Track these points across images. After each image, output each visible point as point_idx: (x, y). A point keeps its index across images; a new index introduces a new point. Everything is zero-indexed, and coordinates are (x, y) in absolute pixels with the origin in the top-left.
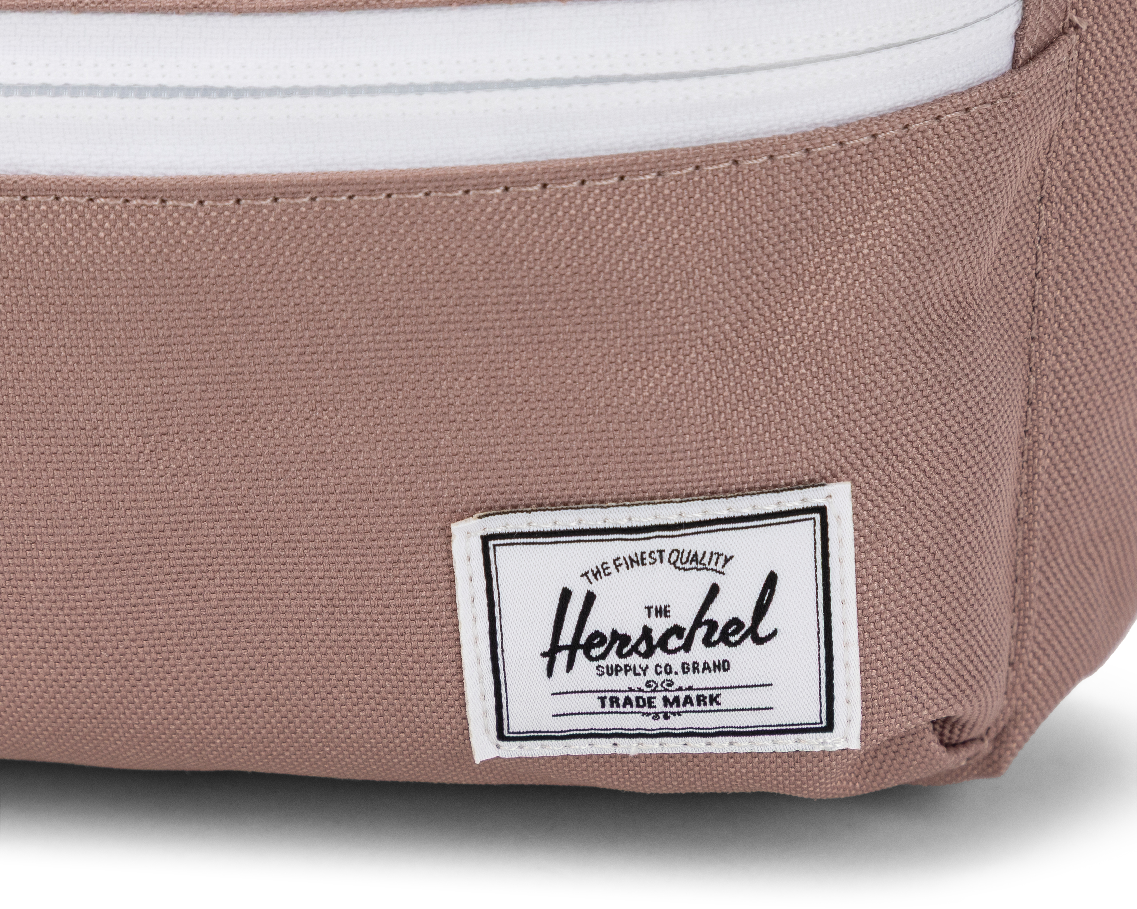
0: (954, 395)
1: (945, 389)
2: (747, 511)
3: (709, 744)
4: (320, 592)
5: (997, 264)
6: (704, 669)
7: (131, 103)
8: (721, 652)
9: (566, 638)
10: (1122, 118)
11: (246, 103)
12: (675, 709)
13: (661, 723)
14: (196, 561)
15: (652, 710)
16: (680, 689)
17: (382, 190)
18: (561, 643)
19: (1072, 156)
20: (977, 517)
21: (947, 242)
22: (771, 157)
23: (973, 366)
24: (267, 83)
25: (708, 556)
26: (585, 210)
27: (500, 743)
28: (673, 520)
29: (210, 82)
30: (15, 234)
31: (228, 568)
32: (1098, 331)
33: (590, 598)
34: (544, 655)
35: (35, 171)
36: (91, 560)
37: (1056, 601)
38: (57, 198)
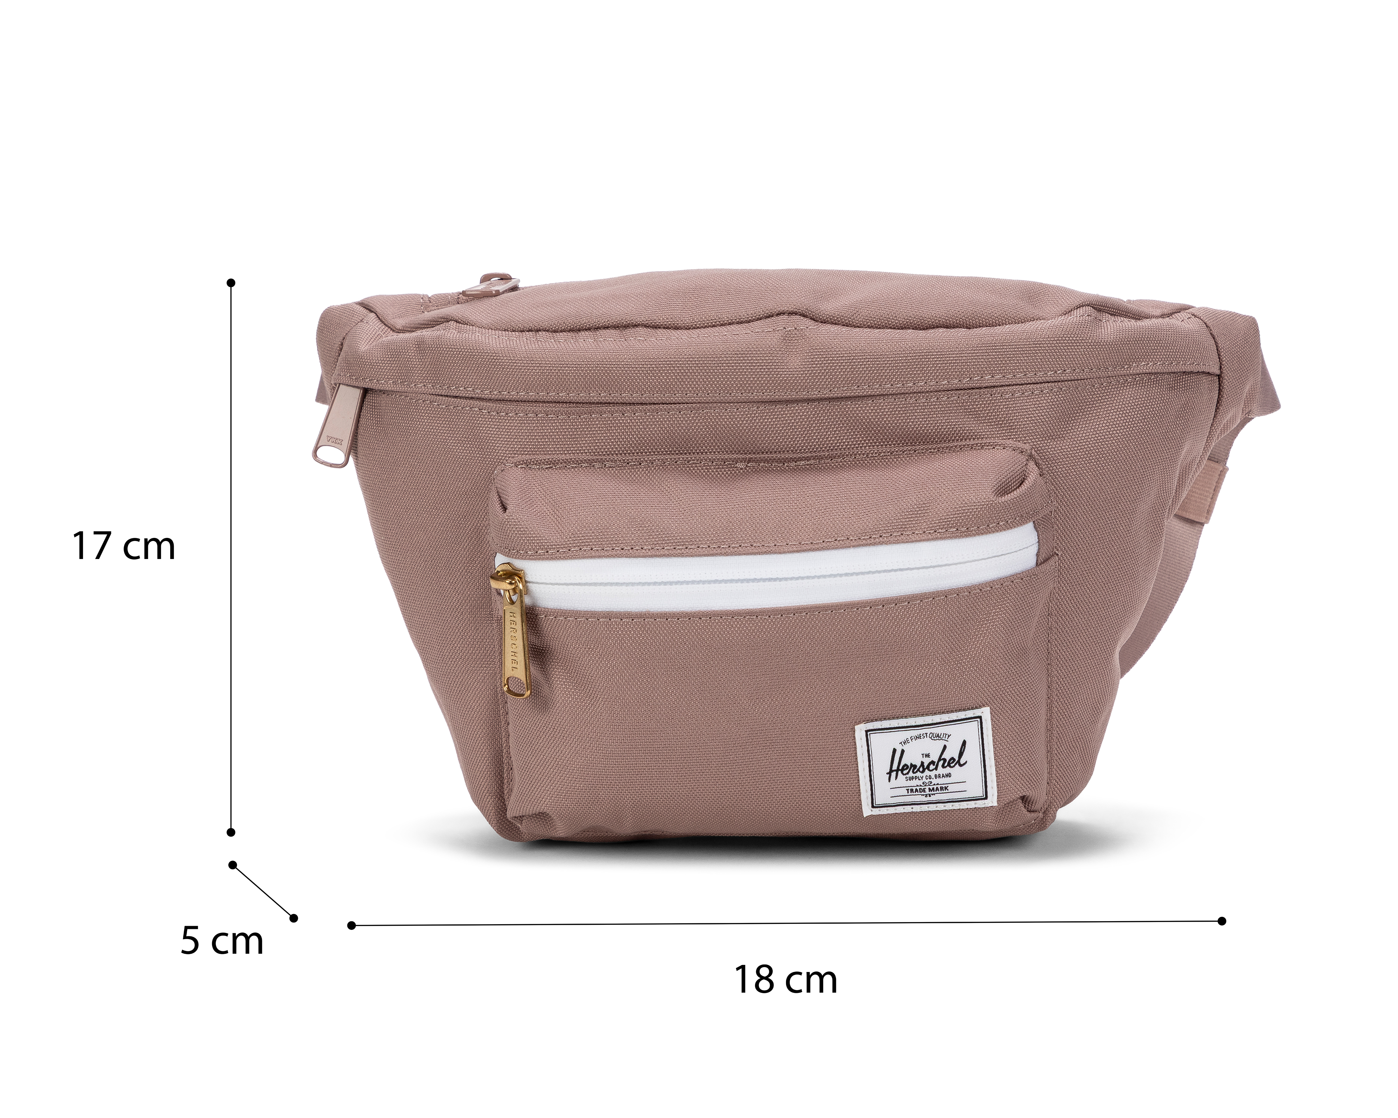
0: (1023, 679)
1: (1020, 676)
2: (955, 718)
3: (945, 806)
4: (810, 754)
5: (1035, 636)
6: (943, 777)
7: (745, 584)
8: (948, 770)
9: (895, 767)
10: (1075, 586)
11: (783, 583)
12: (933, 793)
13: (928, 799)
14: (768, 744)
15: (925, 793)
16: (934, 785)
17: (829, 609)
18: (893, 769)
19: (1058, 600)
20: (1033, 723)
21: (1017, 625)
22: (958, 595)
23: (1029, 669)
24: (790, 576)
25: (942, 735)
26: (897, 614)
27: (872, 809)
28: (930, 722)
29: (771, 577)
30: (707, 631)
31: (779, 746)
32: (1071, 662)
33: (903, 751)
34: (887, 774)
35: (714, 609)
36: (732, 745)
37: (1063, 762)
38: (721, 617)
